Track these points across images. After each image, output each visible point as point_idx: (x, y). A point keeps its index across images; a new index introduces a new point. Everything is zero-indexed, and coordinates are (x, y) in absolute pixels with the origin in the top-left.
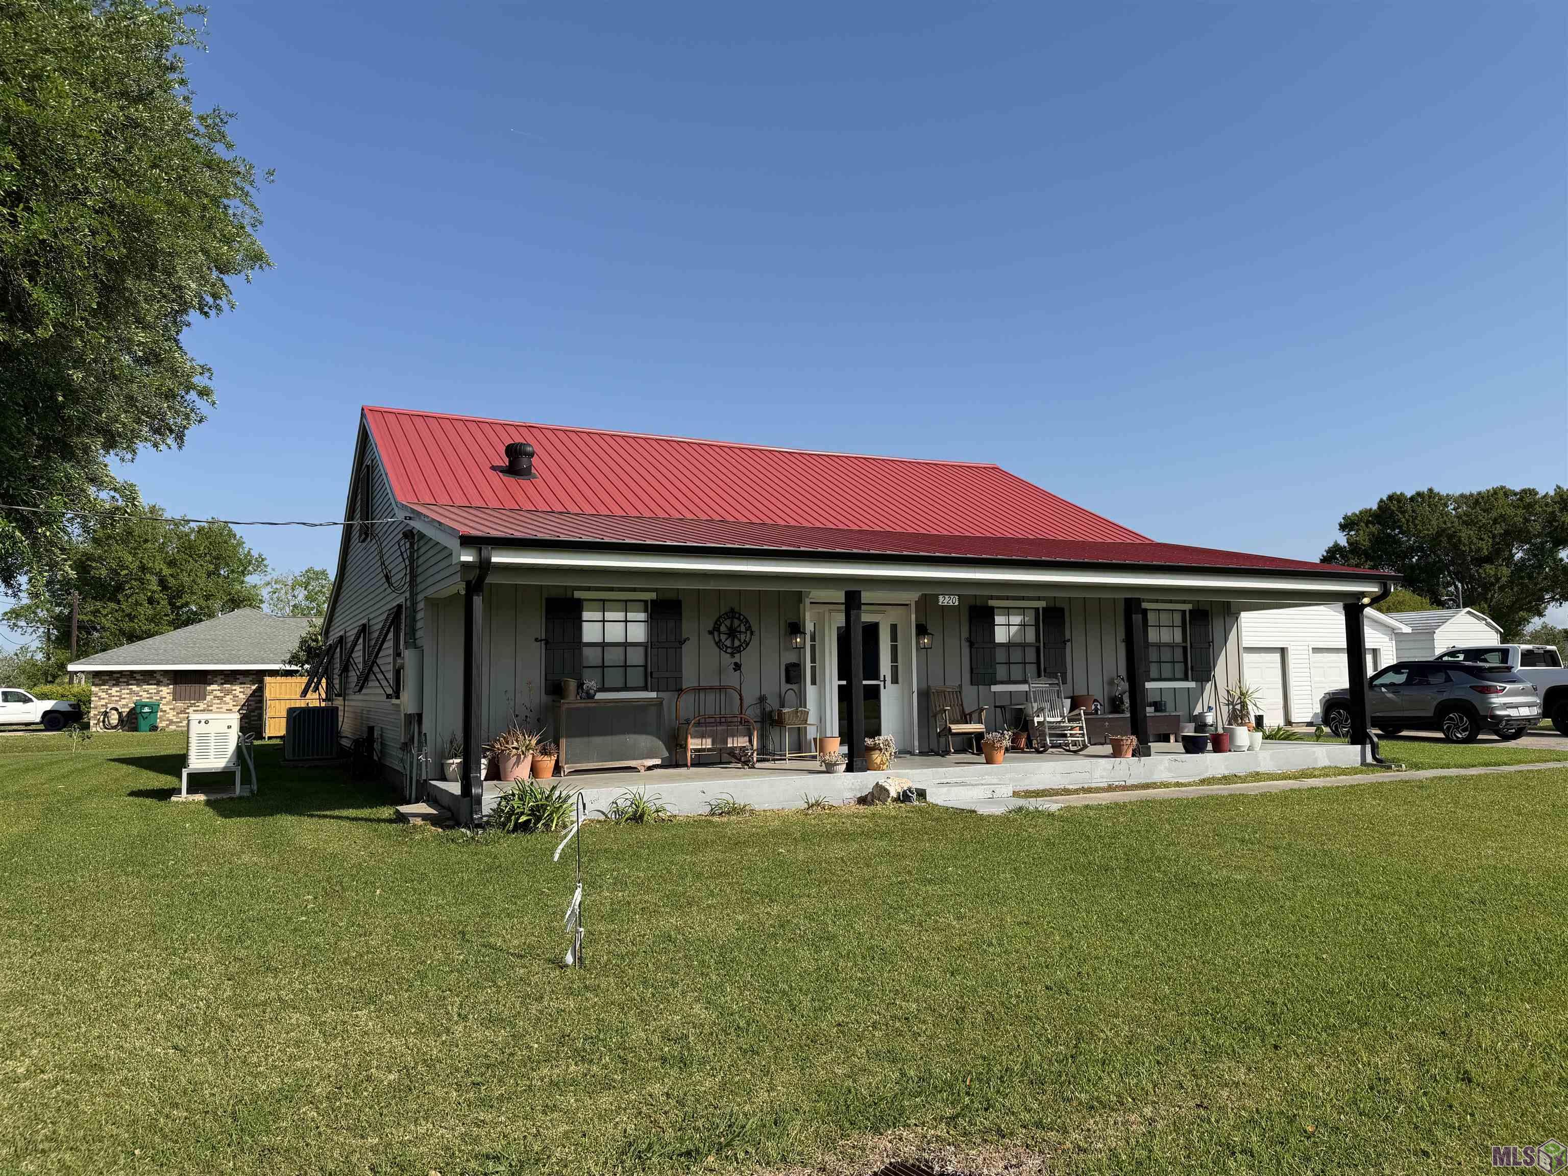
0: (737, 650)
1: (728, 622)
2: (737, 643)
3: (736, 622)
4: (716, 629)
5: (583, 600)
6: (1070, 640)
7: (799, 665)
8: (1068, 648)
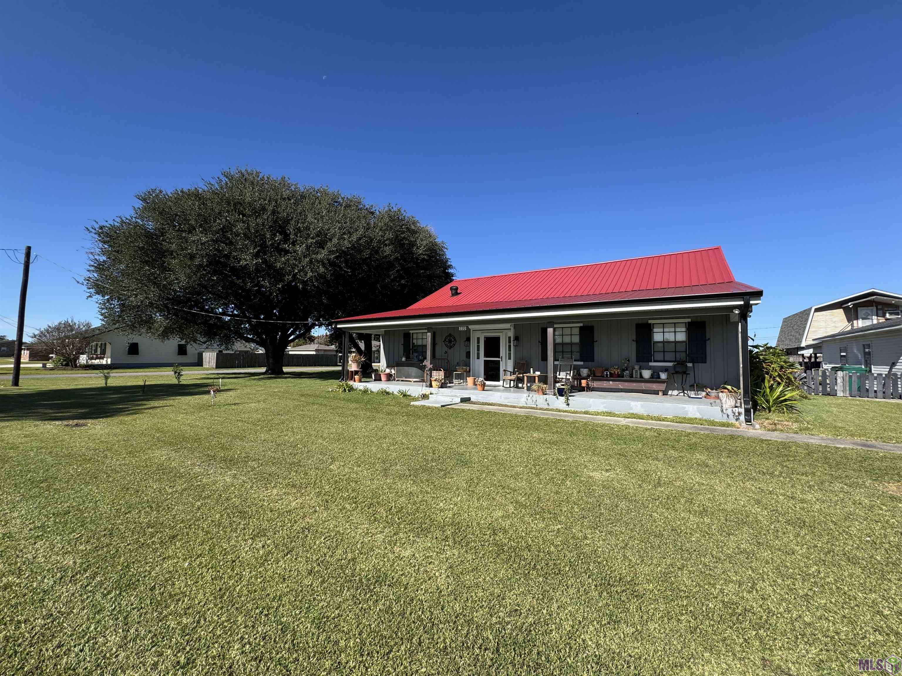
0: (451, 347)
1: (449, 338)
2: (451, 345)
3: (451, 338)
4: (445, 340)
5: (412, 333)
6: (597, 341)
7: (470, 352)
8: (596, 344)
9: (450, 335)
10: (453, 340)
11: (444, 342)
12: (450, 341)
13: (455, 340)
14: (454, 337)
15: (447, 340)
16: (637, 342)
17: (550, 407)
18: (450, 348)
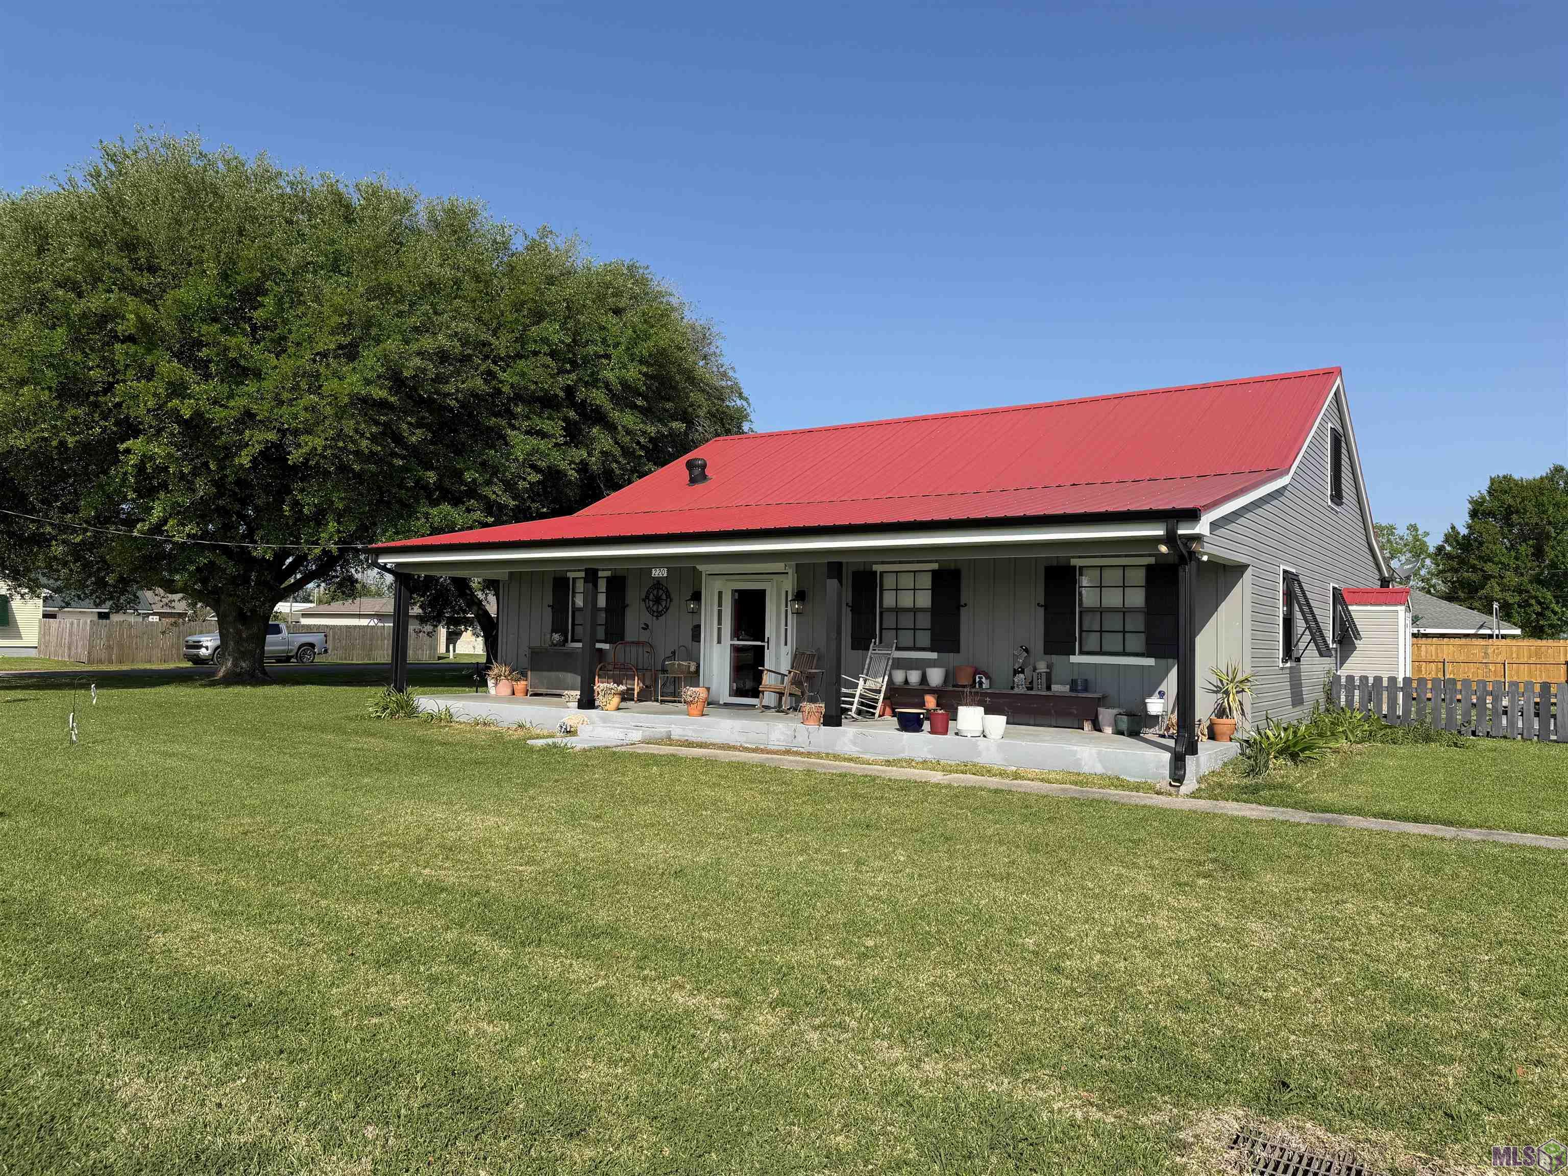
0: (659, 614)
1: (655, 592)
2: (660, 608)
3: (661, 592)
4: (647, 597)
5: (574, 579)
6: (966, 605)
7: (699, 626)
8: (964, 614)
9: (658, 585)
10: (664, 597)
11: (644, 600)
12: (658, 600)
13: (668, 596)
14: (668, 591)
15: (651, 597)
16: (1046, 607)
18: (657, 617)
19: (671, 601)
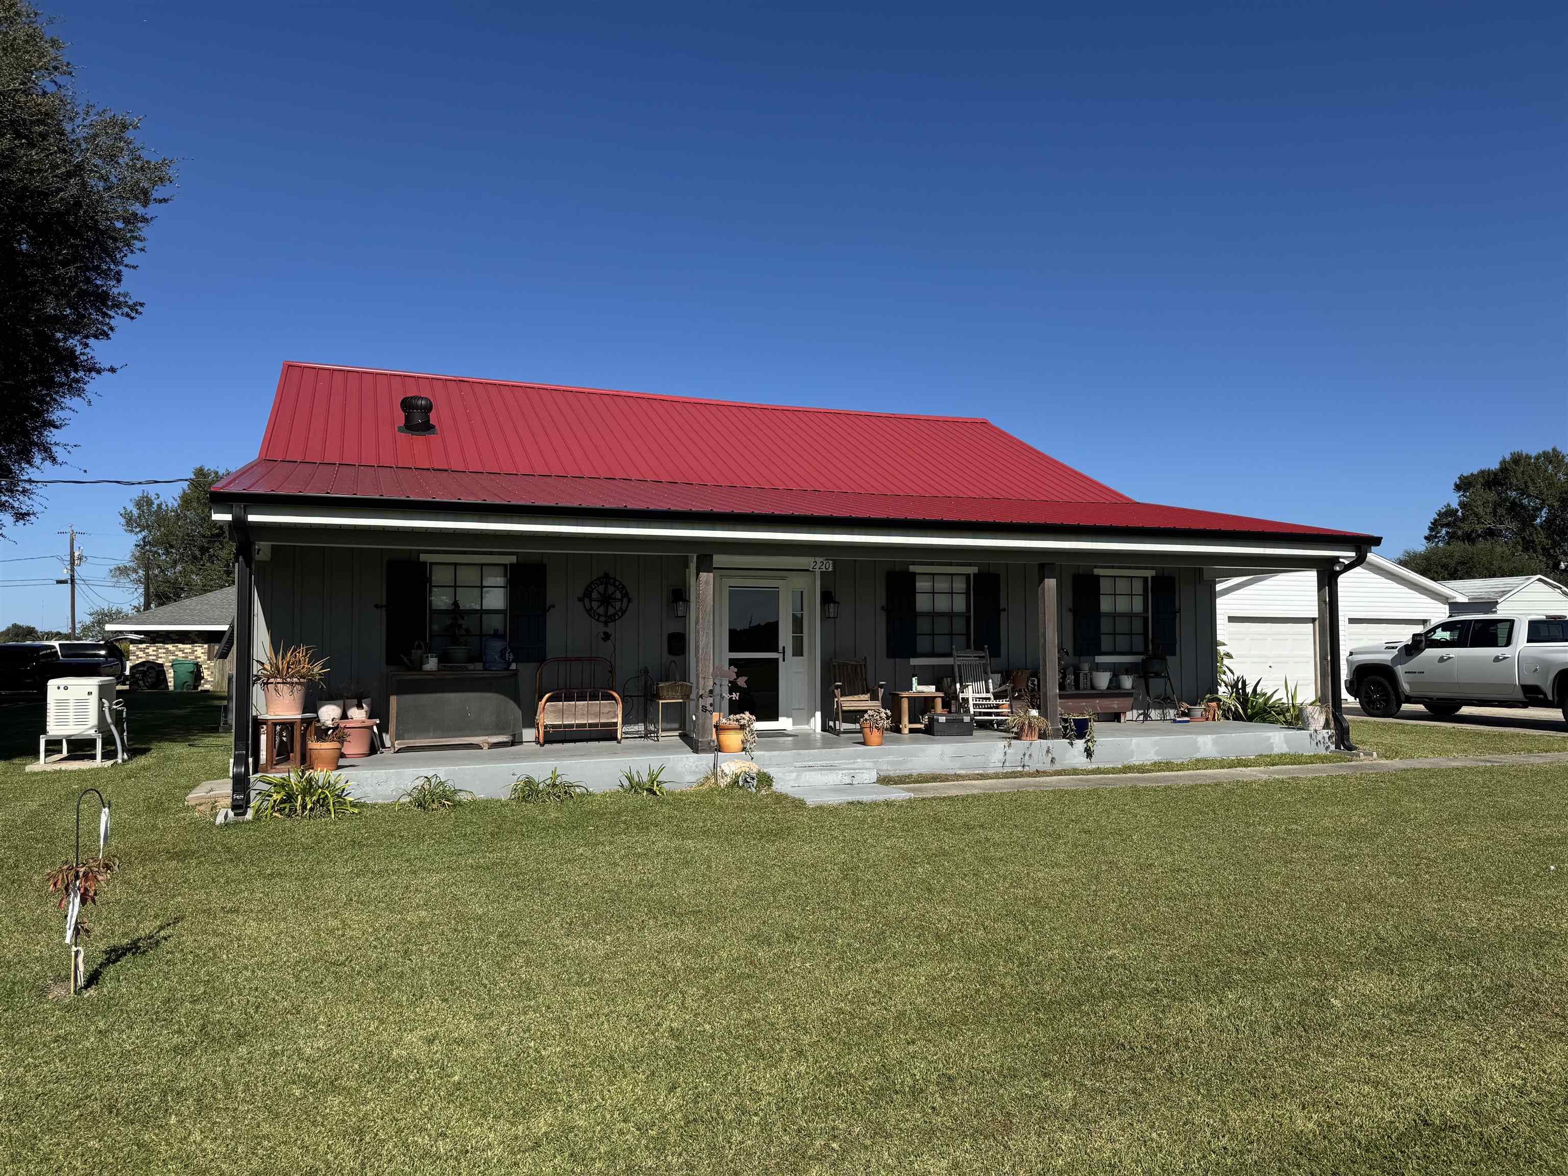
0: (610, 619)
1: (601, 588)
2: (611, 611)
3: (611, 589)
4: (587, 594)
5: (431, 564)
6: (1005, 610)
7: (683, 635)
8: (1002, 618)
9: (606, 579)
10: (618, 595)
11: (581, 600)
12: (606, 600)
13: (626, 595)
14: (624, 587)
15: (595, 595)
16: (1074, 612)
17: (1058, 767)
18: (606, 623)
19: (629, 601)
